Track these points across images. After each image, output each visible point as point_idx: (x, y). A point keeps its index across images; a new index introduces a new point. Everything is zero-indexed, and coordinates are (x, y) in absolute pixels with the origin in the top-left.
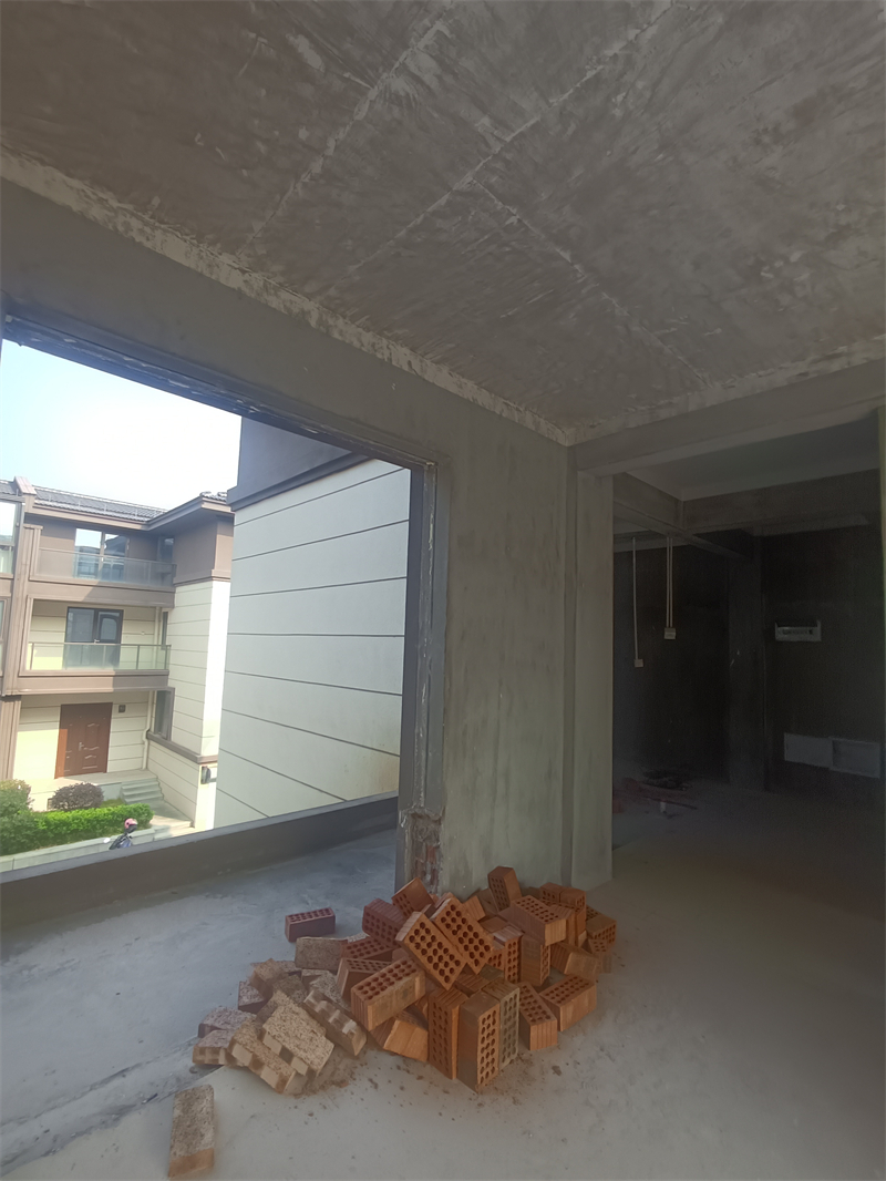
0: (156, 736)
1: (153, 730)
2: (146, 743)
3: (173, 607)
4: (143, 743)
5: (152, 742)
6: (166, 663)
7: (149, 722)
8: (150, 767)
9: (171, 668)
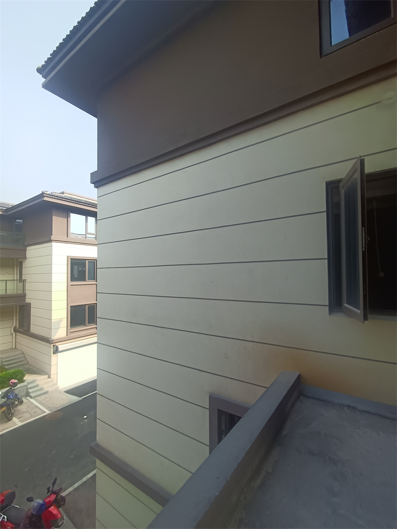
0: (20, 330)
1: (18, 326)
2: (14, 334)
3: (26, 258)
4: (12, 334)
5: (17, 334)
6: (24, 289)
7: (15, 323)
8: (17, 347)
9: (27, 292)
